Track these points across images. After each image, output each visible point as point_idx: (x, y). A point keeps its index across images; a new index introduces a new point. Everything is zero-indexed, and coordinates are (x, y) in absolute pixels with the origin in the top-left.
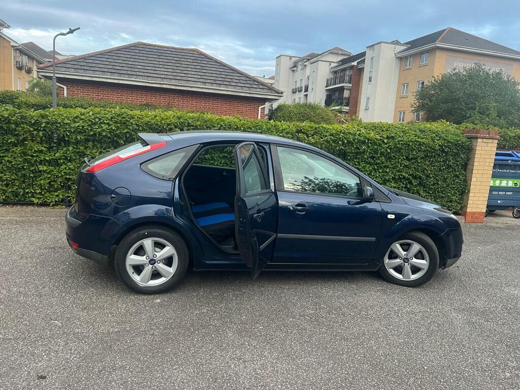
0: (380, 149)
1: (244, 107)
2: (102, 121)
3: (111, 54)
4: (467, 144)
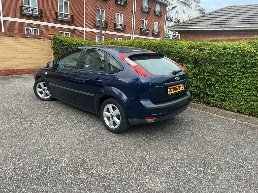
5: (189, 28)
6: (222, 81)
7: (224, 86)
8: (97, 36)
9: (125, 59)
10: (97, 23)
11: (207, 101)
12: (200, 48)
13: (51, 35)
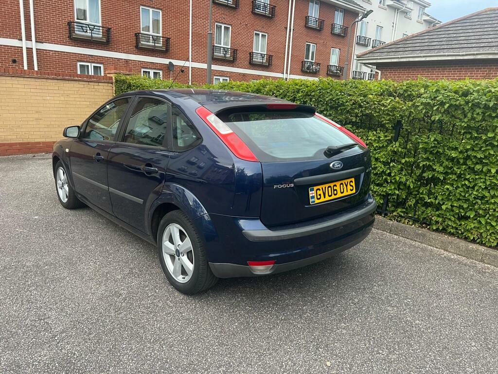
5: (399, 56)
6: (458, 172)
7: (463, 183)
8: (215, 77)
9: (208, 118)
10: (216, 52)
11: (424, 218)
12: (409, 93)
13: (112, 76)
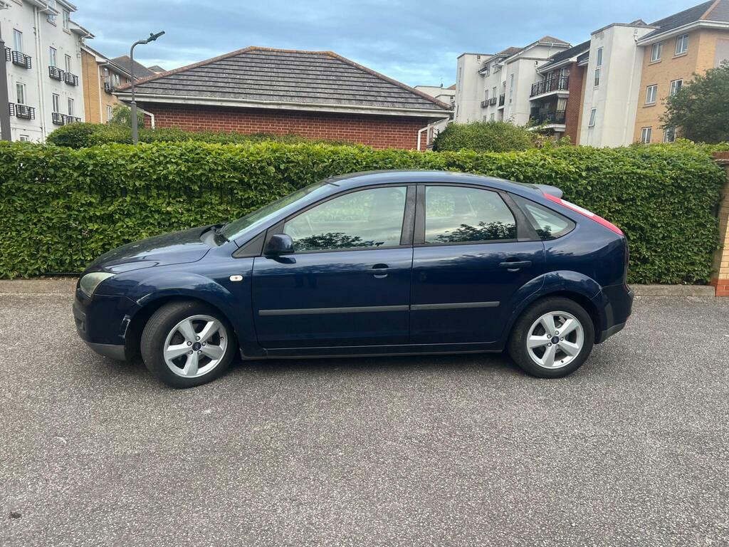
0: (575, 187)
1: (396, 133)
2: (168, 160)
3: (213, 66)
4: (718, 174)
